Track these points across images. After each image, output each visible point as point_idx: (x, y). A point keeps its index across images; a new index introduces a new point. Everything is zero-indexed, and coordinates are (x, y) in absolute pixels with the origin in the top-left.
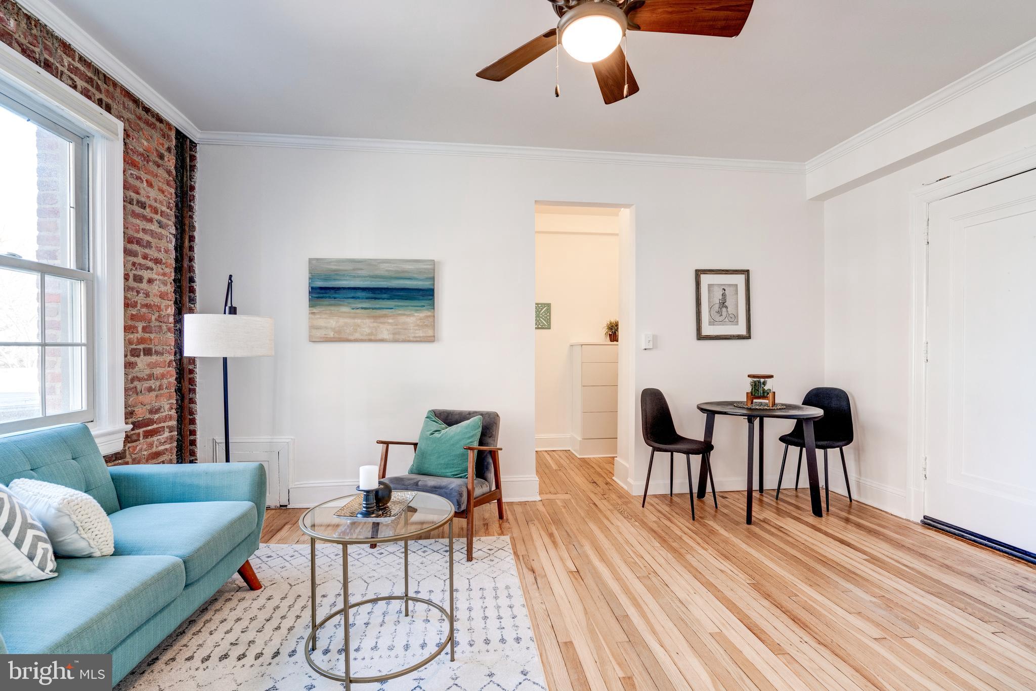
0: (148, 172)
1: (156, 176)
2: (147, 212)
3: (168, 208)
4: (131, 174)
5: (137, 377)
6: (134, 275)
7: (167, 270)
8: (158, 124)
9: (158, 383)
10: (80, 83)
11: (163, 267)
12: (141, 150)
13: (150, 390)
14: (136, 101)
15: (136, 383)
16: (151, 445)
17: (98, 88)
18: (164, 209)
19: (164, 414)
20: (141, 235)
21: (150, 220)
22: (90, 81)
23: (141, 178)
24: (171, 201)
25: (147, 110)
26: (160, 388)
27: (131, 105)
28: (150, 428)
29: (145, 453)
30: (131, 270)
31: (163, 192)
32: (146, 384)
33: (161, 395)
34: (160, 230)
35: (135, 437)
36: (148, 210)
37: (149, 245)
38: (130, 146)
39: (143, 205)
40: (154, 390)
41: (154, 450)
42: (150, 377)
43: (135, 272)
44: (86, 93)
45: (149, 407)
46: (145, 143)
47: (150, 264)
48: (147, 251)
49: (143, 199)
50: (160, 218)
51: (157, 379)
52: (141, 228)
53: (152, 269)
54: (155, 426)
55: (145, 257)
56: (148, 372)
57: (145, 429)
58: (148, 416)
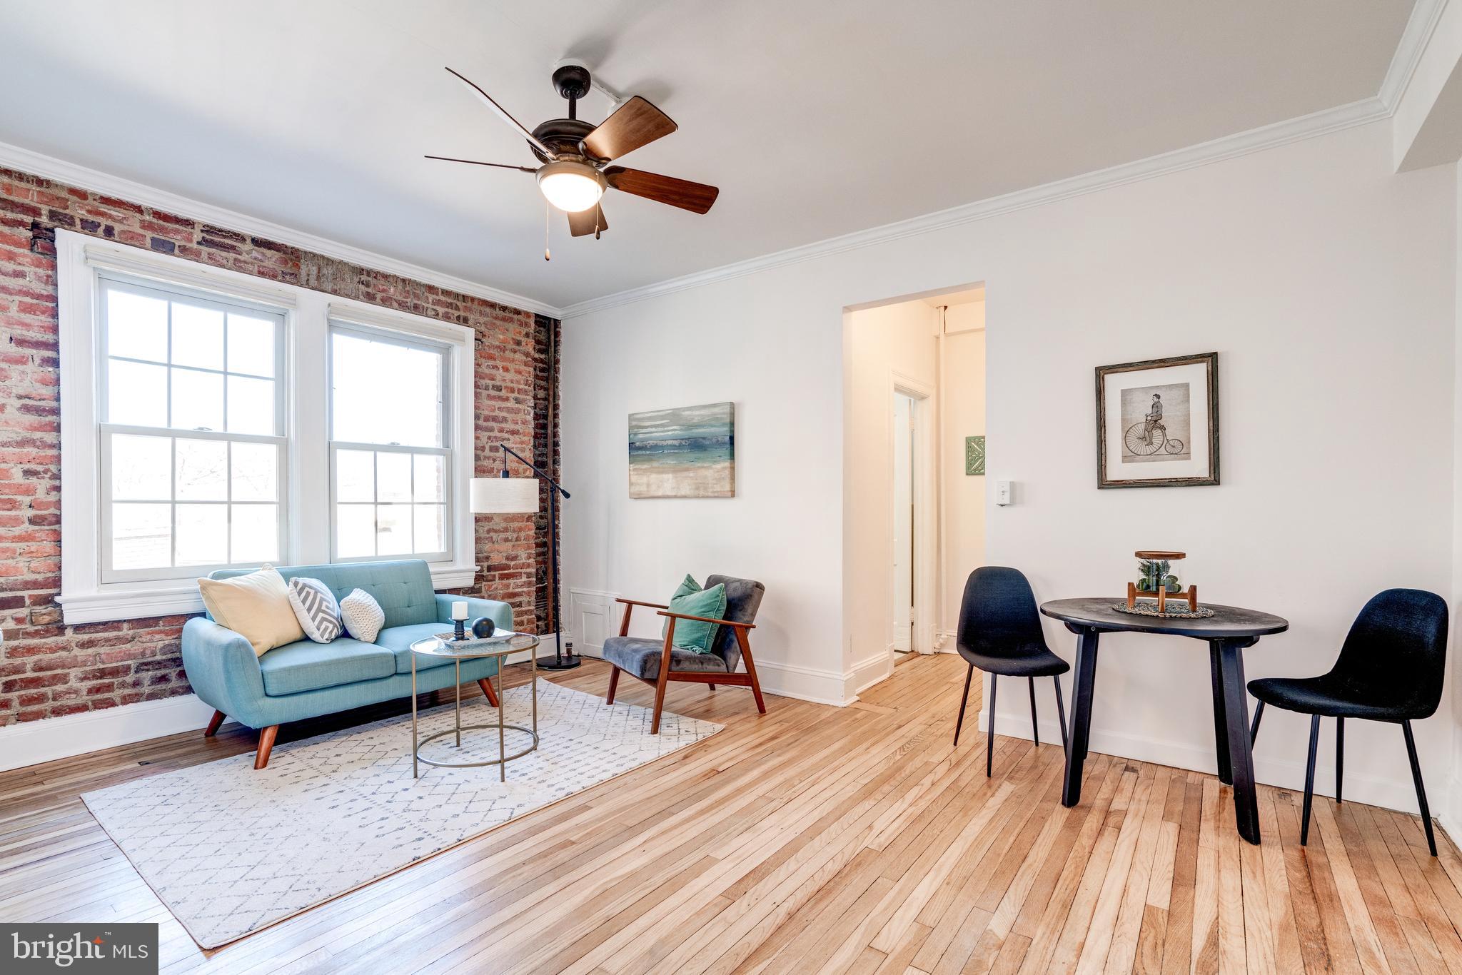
0: (504, 359)
1: (513, 361)
2: (503, 393)
3: (526, 385)
4: (488, 365)
5: (493, 529)
6: (490, 447)
7: (526, 439)
8: (515, 317)
9: (515, 535)
10: (441, 310)
11: (521, 436)
12: (498, 343)
13: (507, 540)
14: (492, 305)
15: (492, 534)
16: (508, 586)
17: (457, 308)
18: (521, 387)
19: (521, 562)
20: (497, 413)
21: (507, 399)
22: (450, 305)
23: (497, 367)
24: (529, 378)
25: (504, 309)
26: (518, 539)
27: (488, 310)
28: (506, 572)
29: (501, 592)
30: (487, 442)
31: (520, 373)
32: (503, 536)
33: (519, 545)
34: (517, 406)
35: (490, 578)
36: (503, 391)
37: (505, 420)
38: (487, 344)
39: (499, 389)
40: (511, 540)
41: (511, 590)
42: (506, 530)
43: (492, 444)
44: (447, 317)
45: (505, 554)
46: (501, 337)
47: (506, 436)
48: (503, 425)
49: (498, 384)
50: (518, 396)
51: (514, 531)
52: (497, 407)
53: (509, 440)
54: (512, 571)
55: (501, 431)
56: (504, 525)
57: (501, 572)
58: (504, 562)
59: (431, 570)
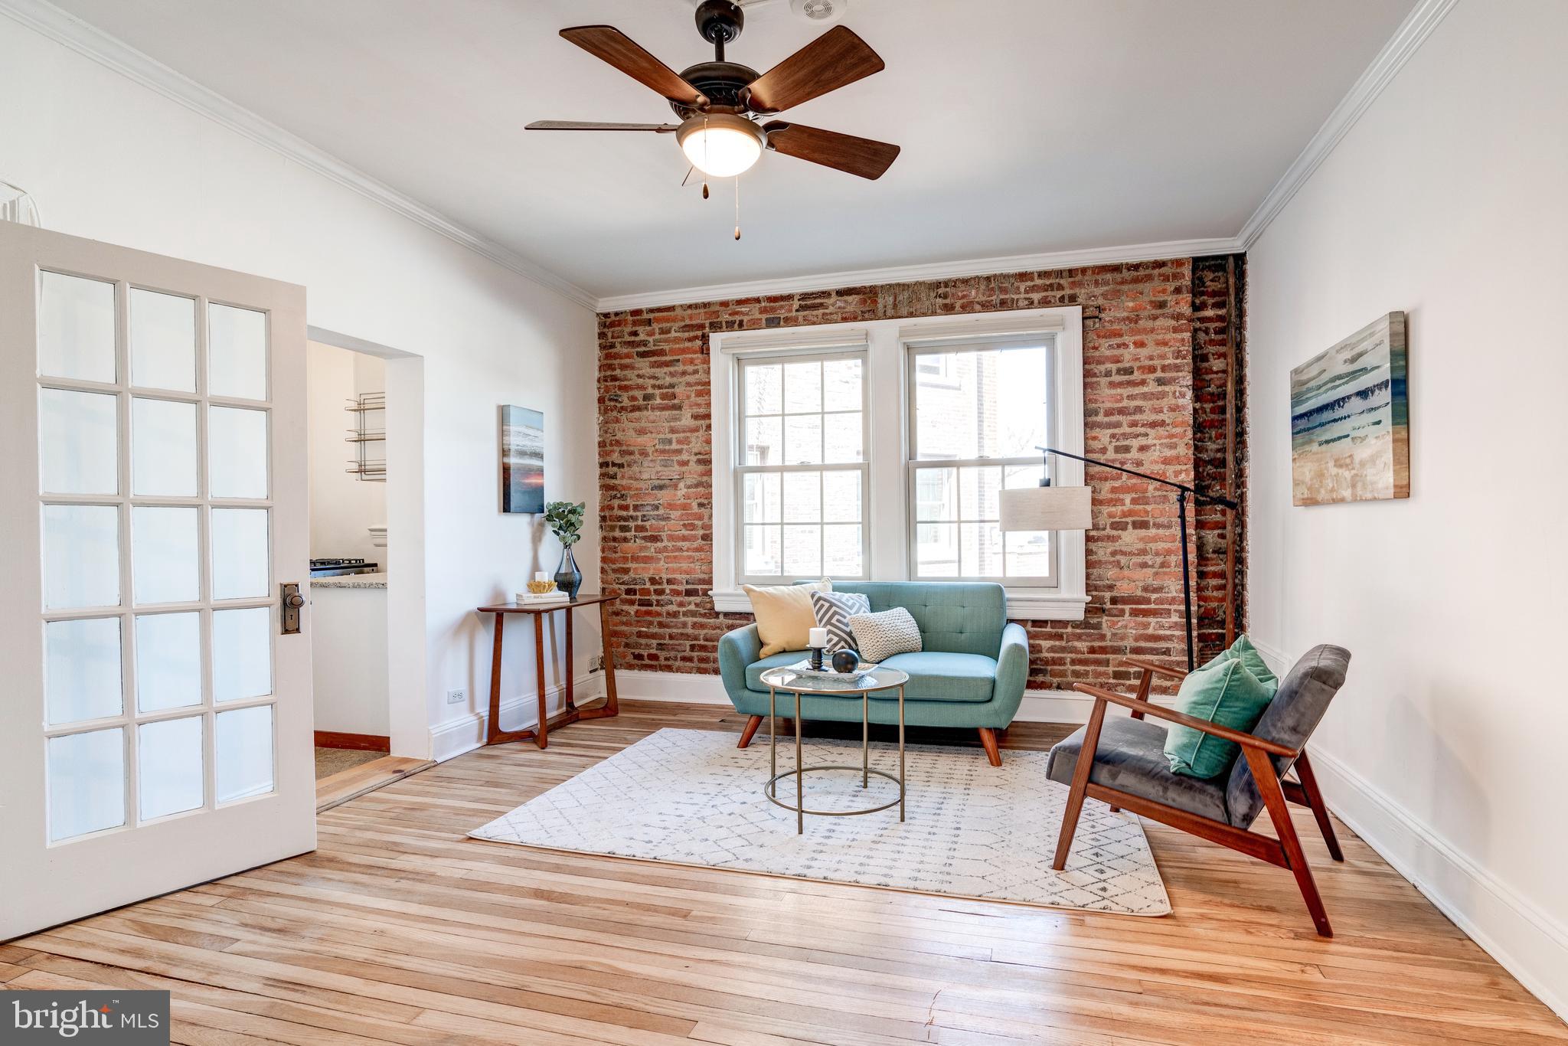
0: (1134, 332)
1: (1152, 330)
2: (1137, 376)
3: (1177, 358)
4: (1110, 346)
5: (1121, 551)
6: (1116, 447)
7: (1179, 430)
8: (1156, 272)
9: (1159, 560)
10: (1036, 297)
11: (1168, 428)
12: (1125, 314)
13: (1144, 565)
14: (1116, 268)
15: (1118, 557)
16: (1146, 626)
17: (1060, 287)
18: (1167, 362)
19: (1170, 595)
20: (1125, 403)
21: (1143, 383)
22: (1046, 288)
23: (1124, 344)
24: (1182, 349)
25: (1136, 267)
26: (1163, 565)
27: (1109, 276)
28: (1143, 606)
29: (1134, 632)
30: (1111, 442)
31: (1165, 344)
32: (1140, 559)
33: (1165, 573)
34: (1160, 389)
35: (1115, 612)
36: (1136, 373)
37: (1139, 410)
38: (1107, 319)
39: (1129, 371)
40: (1152, 566)
41: (1150, 631)
42: (1143, 552)
43: (1118, 443)
44: (1045, 303)
45: (1141, 584)
46: (1131, 304)
47: (1142, 430)
48: (1137, 417)
49: (1127, 365)
50: (1162, 375)
51: (1157, 554)
52: (1125, 395)
53: (1147, 435)
54: (1153, 606)
55: (1134, 424)
56: (1141, 546)
57: (1134, 606)
58: (1139, 593)
59: (1007, 595)
